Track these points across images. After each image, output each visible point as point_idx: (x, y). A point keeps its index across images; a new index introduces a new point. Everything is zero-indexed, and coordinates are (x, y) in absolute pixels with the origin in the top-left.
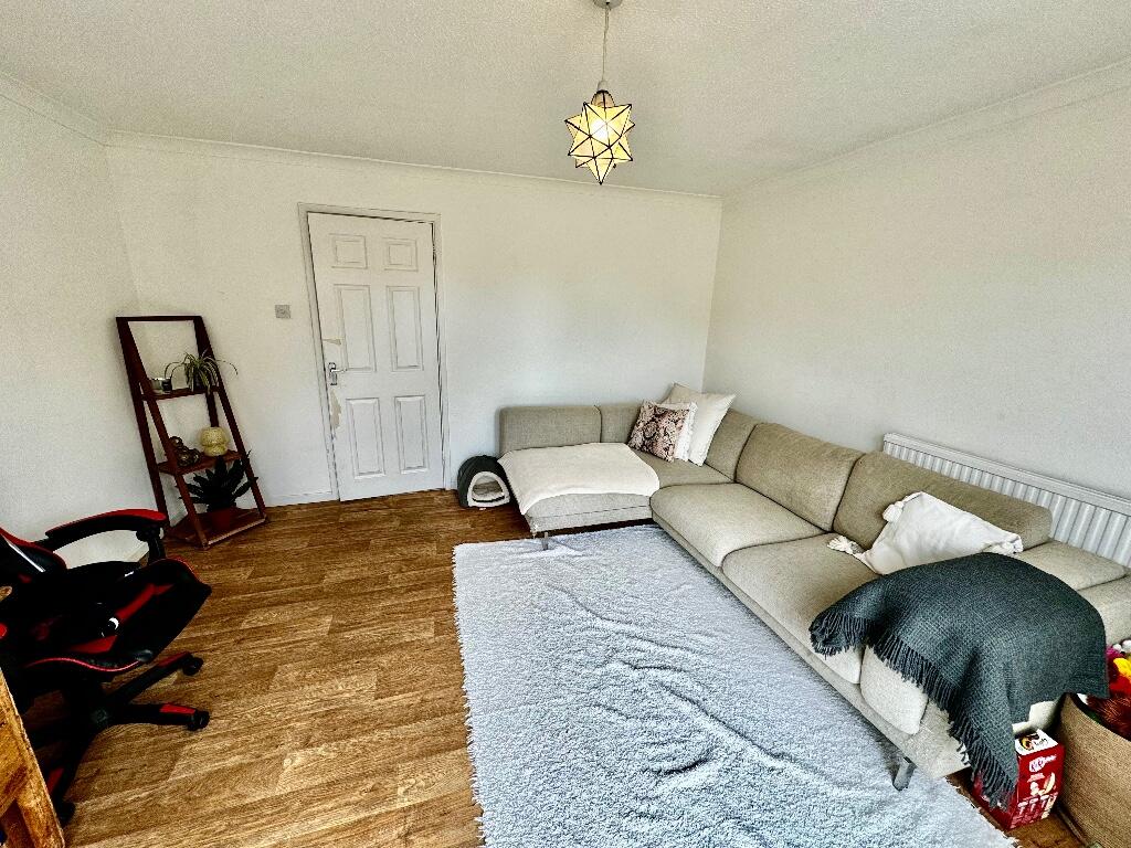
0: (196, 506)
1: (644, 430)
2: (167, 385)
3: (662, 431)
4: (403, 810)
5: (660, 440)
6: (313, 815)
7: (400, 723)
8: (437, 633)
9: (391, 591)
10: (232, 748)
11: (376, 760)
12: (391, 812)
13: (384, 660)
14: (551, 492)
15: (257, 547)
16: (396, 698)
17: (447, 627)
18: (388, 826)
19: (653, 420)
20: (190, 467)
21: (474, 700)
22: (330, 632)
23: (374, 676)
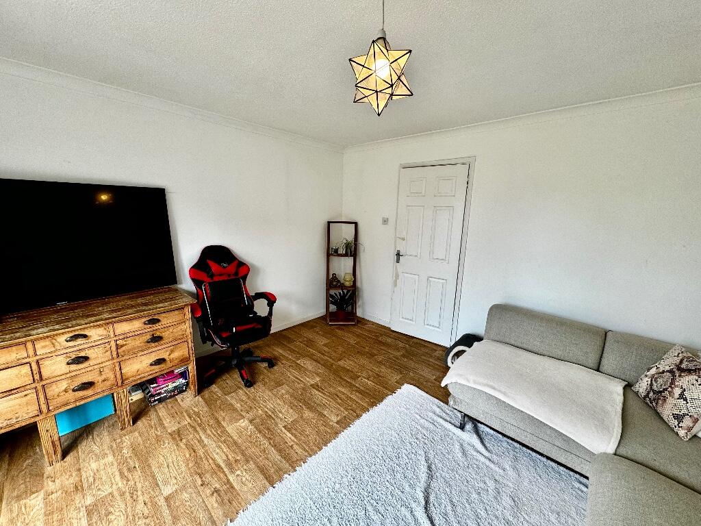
0: (331, 305)
1: (654, 378)
2: (336, 251)
3: (677, 392)
4: (228, 480)
5: (670, 401)
6: (219, 447)
7: (275, 446)
8: (338, 423)
9: (351, 386)
10: (243, 401)
11: (253, 451)
12: (226, 476)
13: (307, 414)
14: (468, 381)
15: (339, 332)
16: (288, 434)
17: (345, 423)
18: (220, 479)
19: (671, 371)
20: (336, 287)
21: (302, 470)
22: (312, 385)
23: (296, 416)
